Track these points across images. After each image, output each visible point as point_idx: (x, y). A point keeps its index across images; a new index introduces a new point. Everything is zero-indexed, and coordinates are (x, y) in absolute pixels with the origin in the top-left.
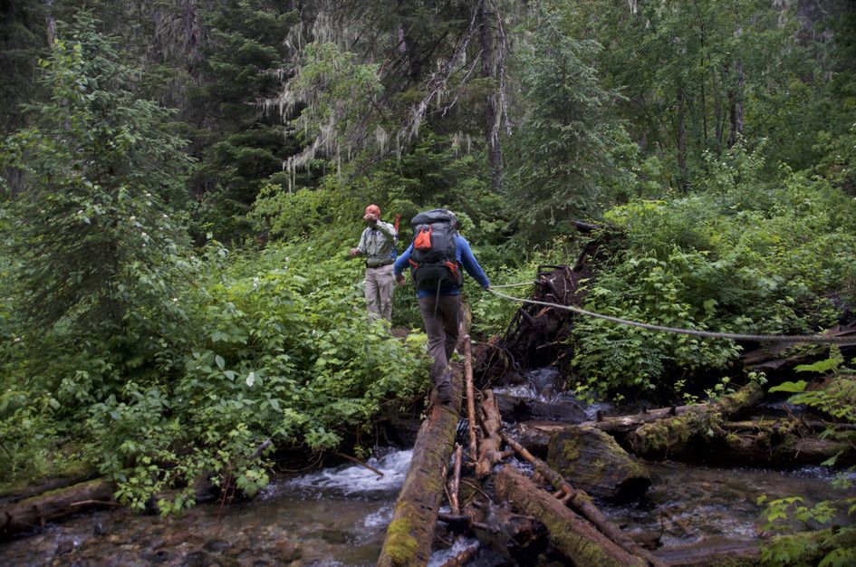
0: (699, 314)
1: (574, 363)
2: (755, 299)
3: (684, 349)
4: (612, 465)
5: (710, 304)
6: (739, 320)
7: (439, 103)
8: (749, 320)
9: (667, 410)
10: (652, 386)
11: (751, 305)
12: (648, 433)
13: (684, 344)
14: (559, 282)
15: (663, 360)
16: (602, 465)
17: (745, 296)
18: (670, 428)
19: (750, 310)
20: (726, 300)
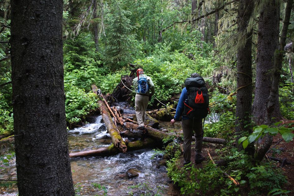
0: (161, 88)
1: (132, 100)
2: (173, 85)
3: (159, 96)
4: (151, 121)
5: (163, 86)
6: (170, 90)
7: (84, 24)
8: (172, 90)
9: (157, 110)
10: (152, 105)
11: (171, 86)
12: (159, 113)
13: (159, 95)
14: (127, 79)
15: (154, 99)
16: (149, 121)
17: (170, 84)
18: (161, 113)
19: (171, 87)
20: (166, 85)
